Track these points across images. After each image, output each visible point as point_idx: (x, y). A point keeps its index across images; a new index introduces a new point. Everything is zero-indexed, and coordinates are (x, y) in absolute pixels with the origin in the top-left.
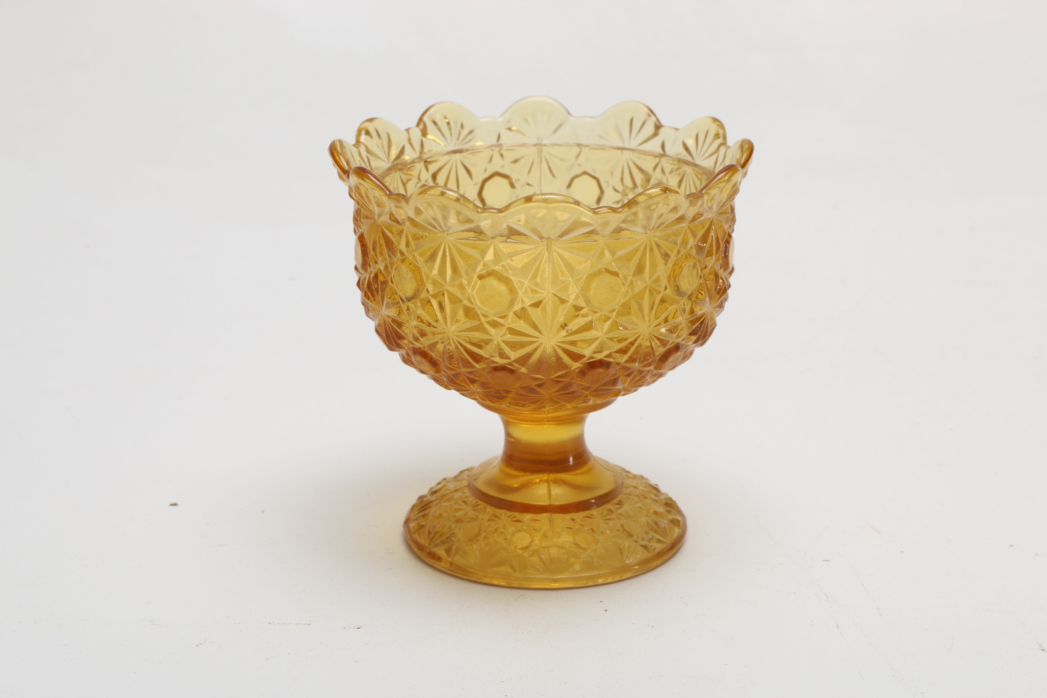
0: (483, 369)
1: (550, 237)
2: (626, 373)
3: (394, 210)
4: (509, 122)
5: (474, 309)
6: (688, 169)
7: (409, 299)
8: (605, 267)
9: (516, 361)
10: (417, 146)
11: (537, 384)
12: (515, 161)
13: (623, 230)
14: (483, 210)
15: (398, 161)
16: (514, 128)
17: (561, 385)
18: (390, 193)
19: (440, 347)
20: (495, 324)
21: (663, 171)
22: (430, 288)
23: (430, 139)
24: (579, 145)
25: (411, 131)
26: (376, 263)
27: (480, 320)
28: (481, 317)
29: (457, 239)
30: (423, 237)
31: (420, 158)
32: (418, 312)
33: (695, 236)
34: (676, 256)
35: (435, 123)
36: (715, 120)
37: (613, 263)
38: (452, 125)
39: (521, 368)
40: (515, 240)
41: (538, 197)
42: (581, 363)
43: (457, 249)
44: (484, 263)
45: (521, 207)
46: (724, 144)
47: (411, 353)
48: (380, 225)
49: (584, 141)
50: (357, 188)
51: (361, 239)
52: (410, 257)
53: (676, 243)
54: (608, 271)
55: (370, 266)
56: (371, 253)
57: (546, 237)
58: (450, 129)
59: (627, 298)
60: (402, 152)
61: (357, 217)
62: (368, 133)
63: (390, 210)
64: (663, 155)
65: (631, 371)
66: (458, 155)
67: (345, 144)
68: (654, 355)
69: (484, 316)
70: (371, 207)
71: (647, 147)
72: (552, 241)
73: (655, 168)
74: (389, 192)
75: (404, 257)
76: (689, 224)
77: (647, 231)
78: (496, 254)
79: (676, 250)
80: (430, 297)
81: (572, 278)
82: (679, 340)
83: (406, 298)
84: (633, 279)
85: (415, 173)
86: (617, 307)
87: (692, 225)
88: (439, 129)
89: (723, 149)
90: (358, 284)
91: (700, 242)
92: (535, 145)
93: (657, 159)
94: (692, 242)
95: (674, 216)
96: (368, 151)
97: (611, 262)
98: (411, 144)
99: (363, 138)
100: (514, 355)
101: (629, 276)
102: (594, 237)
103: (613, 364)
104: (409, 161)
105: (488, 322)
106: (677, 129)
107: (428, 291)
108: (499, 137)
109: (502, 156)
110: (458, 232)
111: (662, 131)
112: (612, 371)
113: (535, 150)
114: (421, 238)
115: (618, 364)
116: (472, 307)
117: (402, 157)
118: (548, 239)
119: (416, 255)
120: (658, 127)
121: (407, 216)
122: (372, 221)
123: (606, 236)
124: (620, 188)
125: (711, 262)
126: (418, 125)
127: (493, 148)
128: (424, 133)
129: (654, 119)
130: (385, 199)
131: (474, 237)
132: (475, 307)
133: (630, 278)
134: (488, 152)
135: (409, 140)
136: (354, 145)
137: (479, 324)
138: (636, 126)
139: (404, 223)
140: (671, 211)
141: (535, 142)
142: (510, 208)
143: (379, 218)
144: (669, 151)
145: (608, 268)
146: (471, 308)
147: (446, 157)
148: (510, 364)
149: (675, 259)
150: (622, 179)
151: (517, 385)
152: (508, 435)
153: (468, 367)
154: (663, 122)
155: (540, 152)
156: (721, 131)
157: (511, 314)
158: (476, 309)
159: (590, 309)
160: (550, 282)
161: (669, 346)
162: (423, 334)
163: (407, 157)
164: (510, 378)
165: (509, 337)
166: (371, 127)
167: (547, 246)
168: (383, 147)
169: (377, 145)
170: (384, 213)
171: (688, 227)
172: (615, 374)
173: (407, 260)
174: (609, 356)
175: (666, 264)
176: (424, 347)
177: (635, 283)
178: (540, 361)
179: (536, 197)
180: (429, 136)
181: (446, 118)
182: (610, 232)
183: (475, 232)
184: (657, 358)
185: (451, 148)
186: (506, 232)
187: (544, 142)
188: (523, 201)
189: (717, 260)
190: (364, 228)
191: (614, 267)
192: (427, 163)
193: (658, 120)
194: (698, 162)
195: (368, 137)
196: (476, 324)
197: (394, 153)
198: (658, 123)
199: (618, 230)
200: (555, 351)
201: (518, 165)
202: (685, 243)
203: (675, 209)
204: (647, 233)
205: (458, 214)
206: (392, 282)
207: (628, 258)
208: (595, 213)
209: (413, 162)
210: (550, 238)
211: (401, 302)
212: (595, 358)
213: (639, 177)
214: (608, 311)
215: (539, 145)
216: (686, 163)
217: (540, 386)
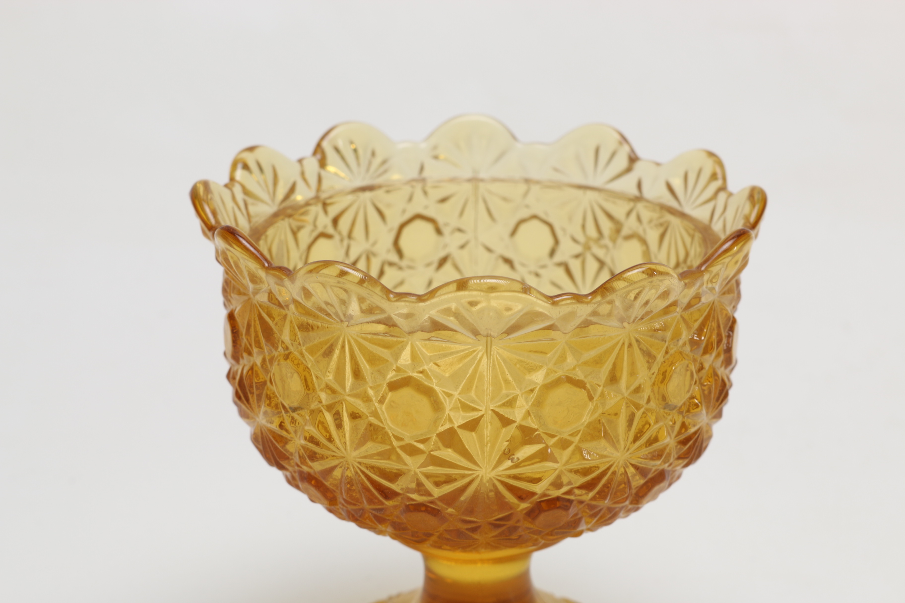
0: (395, 507)
1: (491, 334)
2: (592, 513)
3: (275, 289)
4: (435, 148)
5: (383, 428)
6: (675, 221)
7: (294, 410)
8: (567, 374)
9: (442, 499)
10: (313, 181)
11: (469, 527)
12: (443, 200)
13: (592, 324)
14: (398, 298)
15: (287, 203)
16: (442, 156)
17: (500, 530)
18: (270, 265)
19: (337, 473)
20: (412, 451)
21: (639, 219)
22: (323, 396)
23: (329, 172)
24: (527, 181)
25: (305, 162)
26: (250, 354)
27: (391, 444)
28: (393, 439)
29: (360, 333)
30: (314, 327)
31: (317, 198)
32: (306, 428)
33: (689, 327)
34: (664, 357)
35: (337, 150)
36: (711, 154)
37: (577, 370)
38: (361, 152)
39: (447, 509)
40: (441, 339)
41: (475, 281)
42: (531, 503)
43: (361, 347)
44: (397, 367)
45: (450, 295)
46: (723, 188)
47: (296, 475)
48: (255, 304)
49: (534, 175)
50: (224, 253)
51: (231, 317)
52: (296, 353)
53: (664, 340)
54: (570, 381)
55: (243, 358)
56: (244, 340)
57: (485, 333)
58: (357, 157)
59: (596, 415)
60: (292, 190)
61: (226, 287)
62: (246, 167)
63: (269, 288)
64: (639, 199)
65: (599, 509)
66: (368, 195)
67: (212, 187)
68: (630, 488)
69: (398, 439)
70: (244, 282)
71: (618, 186)
72: (493, 339)
73: (629, 214)
74: (268, 264)
75: (288, 351)
76: (682, 312)
77: (625, 324)
78: (414, 356)
79: (664, 349)
80: (322, 408)
81: (521, 390)
82: (666, 466)
83: (290, 408)
84: (605, 389)
85: (309, 218)
86: (582, 428)
87: (686, 315)
88: (343, 158)
89: (722, 196)
90: (228, 376)
91: (696, 335)
92: (469, 180)
93: (631, 204)
94: (685, 336)
95: (663, 304)
96: (246, 192)
97: (574, 369)
98: (305, 180)
99: (239, 174)
100: (437, 492)
101: (599, 386)
102: (553, 334)
103: (575, 503)
104: (302, 203)
105: (402, 448)
106: (658, 164)
107: (321, 402)
108: (422, 169)
109: (425, 193)
110: (361, 323)
111: (638, 166)
112: (573, 511)
113: (468, 187)
114: (310, 329)
115: (581, 502)
116: (381, 425)
117: (292, 197)
118: (487, 336)
119: (304, 351)
120: (633, 159)
121: (291, 298)
122: (245, 298)
123: (569, 333)
124: (581, 238)
125: (708, 360)
126: (315, 153)
127: (414, 184)
128: (323, 163)
129: (626, 149)
130: (261, 273)
131: (384, 332)
132: (386, 427)
133: (600, 389)
134: (407, 190)
135: (303, 174)
136: (226, 186)
137: (390, 449)
138: (604, 157)
139: (287, 306)
140: (659, 297)
141: (468, 174)
142: (435, 296)
143: (254, 296)
144: (648, 192)
145: (570, 375)
146: (379, 426)
147: (350, 198)
148: (431, 502)
149: (662, 360)
150: (583, 227)
151: (441, 529)
152: (428, 570)
153: (374, 503)
154: (640, 152)
155: (476, 189)
156: (719, 171)
157: (434, 437)
158: (387, 428)
159: (544, 431)
160: (489, 395)
161: (650, 476)
162: (313, 456)
163: (299, 197)
164: (432, 521)
165: (431, 469)
166: (250, 159)
167: (486, 347)
168: (267, 185)
169: (258, 183)
170: (261, 291)
171: (681, 316)
172: (576, 515)
173: (291, 356)
174: (569, 493)
175: (649, 368)
176: (315, 473)
177: (606, 395)
178: (475, 498)
179: (472, 281)
180: (331, 169)
181: (351, 143)
182: (574, 327)
183: (384, 324)
184: (634, 491)
185: (359, 183)
186: (428, 324)
187: (482, 175)
188: (454, 287)
189: (718, 355)
190: (237, 307)
191: (579, 375)
192: (325, 205)
193: (632, 151)
194: (688, 210)
195: (246, 173)
196: (385, 449)
197: (281, 191)
198: (633, 156)
199: (586, 324)
200: (494, 485)
201: (446, 206)
202: (676, 336)
203: (665, 294)
204: (624, 328)
205: (361, 300)
206: (271, 383)
207: (598, 361)
208: (554, 304)
209: (307, 204)
210: (491, 336)
211: (283, 412)
212: (549, 496)
213: (606, 225)
214: (569, 434)
215: (475, 180)
216: (672, 211)
217: (474, 530)
